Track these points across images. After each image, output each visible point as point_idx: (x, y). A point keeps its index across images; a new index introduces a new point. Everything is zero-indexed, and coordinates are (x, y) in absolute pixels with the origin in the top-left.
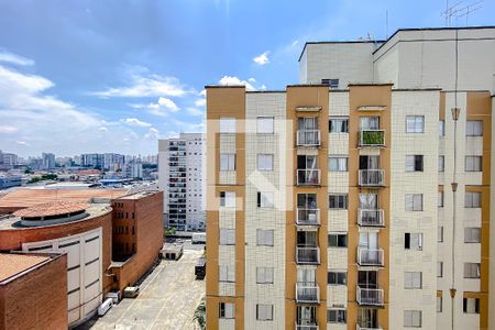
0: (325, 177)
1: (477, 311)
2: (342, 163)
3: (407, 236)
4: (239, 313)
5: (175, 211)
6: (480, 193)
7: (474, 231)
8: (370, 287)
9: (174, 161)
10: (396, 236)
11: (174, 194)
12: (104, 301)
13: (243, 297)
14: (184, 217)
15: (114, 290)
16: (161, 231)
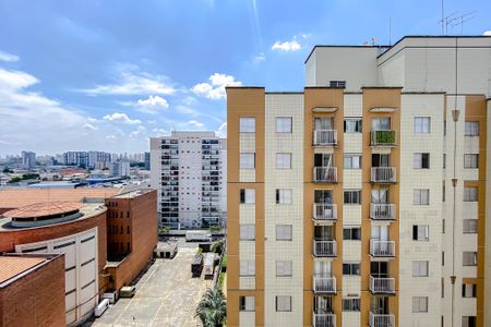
0: (340, 174)
1: (474, 295)
2: (356, 161)
3: (415, 228)
4: (260, 304)
5: (168, 210)
6: (477, 188)
7: (472, 223)
8: (382, 276)
9: (166, 159)
10: (405, 229)
11: (166, 193)
12: (100, 301)
13: (263, 290)
14: (177, 215)
15: (110, 290)
16: (154, 231)
